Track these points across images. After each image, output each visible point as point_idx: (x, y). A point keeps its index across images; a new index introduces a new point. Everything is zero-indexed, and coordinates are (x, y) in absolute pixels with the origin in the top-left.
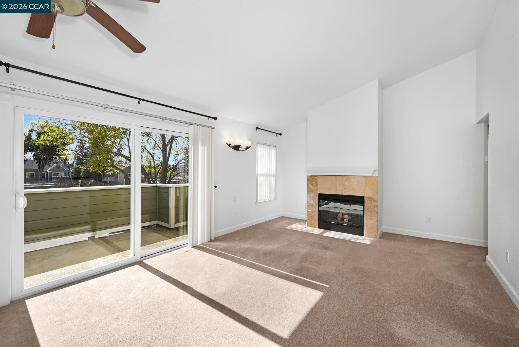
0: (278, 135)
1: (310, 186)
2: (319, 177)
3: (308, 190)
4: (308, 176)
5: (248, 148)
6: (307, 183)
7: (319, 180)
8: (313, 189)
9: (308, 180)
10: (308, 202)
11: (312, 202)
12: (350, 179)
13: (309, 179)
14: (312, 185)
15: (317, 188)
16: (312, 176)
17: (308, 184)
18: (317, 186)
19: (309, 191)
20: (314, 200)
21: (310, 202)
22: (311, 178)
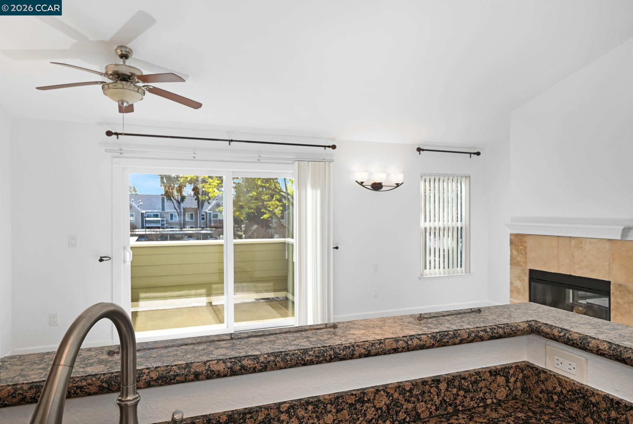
0: (472, 155)
1: (515, 253)
2: (530, 236)
3: (511, 260)
4: (511, 235)
5: (398, 185)
6: (509, 247)
7: (530, 243)
8: (519, 259)
9: (511, 243)
10: (511, 284)
11: (518, 284)
12: (583, 245)
13: (513, 241)
14: (518, 252)
15: (526, 258)
16: (517, 235)
17: (511, 251)
18: (526, 254)
19: (514, 262)
20: (521, 281)
21: (515, 285)
22: (516, 239)
